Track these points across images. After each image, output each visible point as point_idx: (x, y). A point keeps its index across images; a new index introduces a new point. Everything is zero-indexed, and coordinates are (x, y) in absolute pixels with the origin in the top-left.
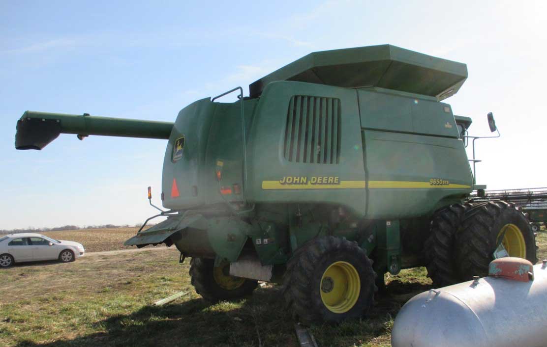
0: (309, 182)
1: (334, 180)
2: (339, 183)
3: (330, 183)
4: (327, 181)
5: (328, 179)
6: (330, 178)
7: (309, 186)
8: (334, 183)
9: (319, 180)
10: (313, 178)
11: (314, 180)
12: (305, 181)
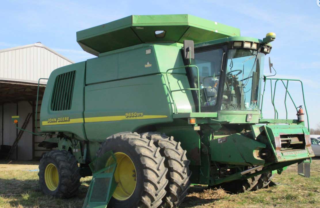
0: (57, 121)
1: (67, 119)
2: (69, 121)
3: (66, 121)
4: (64, 120)
5: (64, 118)
6: (65, 118)
7: (58, 123)
8: (67, 121)
9: (61, 119)
10: (58, 118)
11: (59, 119)
12: (56, 121)
